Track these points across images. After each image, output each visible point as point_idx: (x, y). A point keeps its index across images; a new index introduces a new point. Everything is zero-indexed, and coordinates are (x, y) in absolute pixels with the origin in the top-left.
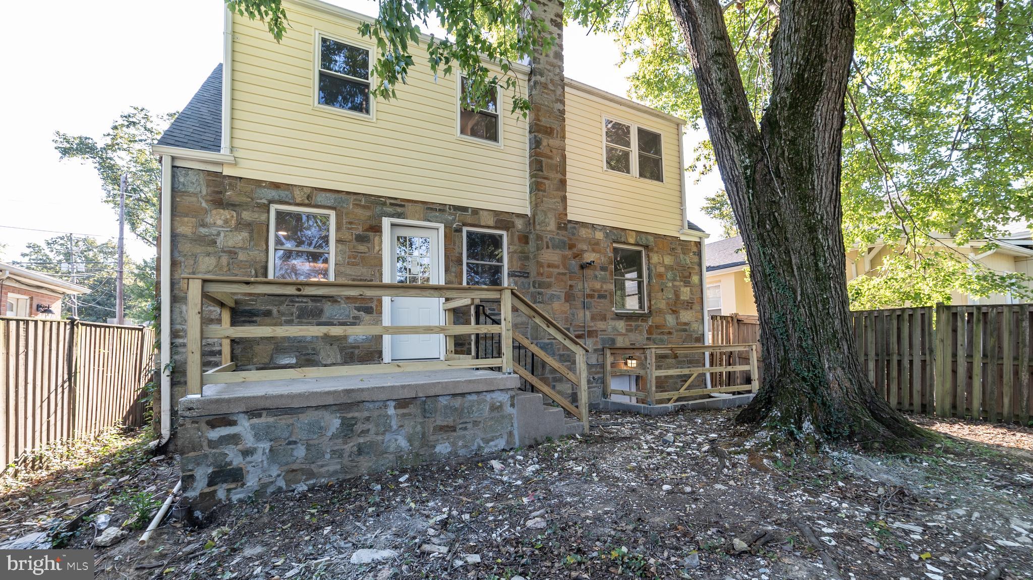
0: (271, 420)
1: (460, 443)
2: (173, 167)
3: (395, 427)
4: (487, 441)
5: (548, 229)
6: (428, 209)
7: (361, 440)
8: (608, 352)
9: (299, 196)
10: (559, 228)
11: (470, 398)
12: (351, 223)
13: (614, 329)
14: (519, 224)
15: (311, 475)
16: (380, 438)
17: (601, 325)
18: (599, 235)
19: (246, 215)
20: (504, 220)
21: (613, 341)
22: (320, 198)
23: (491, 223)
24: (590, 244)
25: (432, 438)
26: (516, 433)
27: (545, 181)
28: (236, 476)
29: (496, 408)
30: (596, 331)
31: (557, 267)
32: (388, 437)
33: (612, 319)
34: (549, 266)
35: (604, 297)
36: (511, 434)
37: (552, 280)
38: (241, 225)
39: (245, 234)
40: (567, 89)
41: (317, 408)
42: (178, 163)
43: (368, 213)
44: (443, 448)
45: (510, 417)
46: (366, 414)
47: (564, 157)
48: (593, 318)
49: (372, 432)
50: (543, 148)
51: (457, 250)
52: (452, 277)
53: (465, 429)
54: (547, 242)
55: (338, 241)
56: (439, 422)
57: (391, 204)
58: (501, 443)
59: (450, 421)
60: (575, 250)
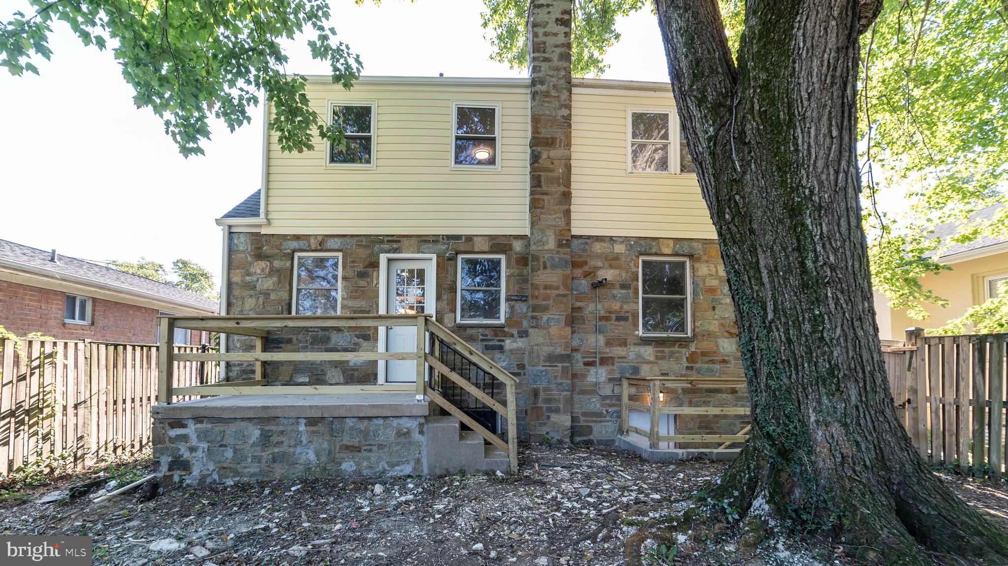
0: (209, 426)
1: (365, 464)
2: (230, 233)
3: (305, 442)
4: (392, 466)
5: (546, 248)
6: (422, 241)
7: (276, 450)
8: (625, 383)
9: (314, 243)
10: (560, 245)
11: (376, 421)
12: (353, 262)
13: (639, 355)
14: (518, 246)
15: (237, 473)
16: (292, 450)
17: (618, 351)
18: (620, 248)
19: (277, 264)
20: (499, 244)
21: (636, 370)
22: (331, 244)
23: (486, 248)
24: (606, 259)
25: (337, 455)
26: (424, 461)
27: (545, 197)
28: (185, 466)
29: (404, 434)
30: (612, 358)
31: (557, 288)
32: (298, 450)
33: (635, 344)
34: (546, 288)
35: (625, 319)
36: (418, 461)
37: (551, 302)
38: (273, 271)
39: (275, 279)
40: (574, 90)
41: (243, 419)
42: (233, 230)
43: (368, 252)
44: (348, 466)
45: (418, 445)
46: (281, 428)
47: (568, 168)
48: (608, 343)
49: (285, 444)
50: (543, 161)
51: (450, 278)
52: (444, 304)
53: (370, 451)
54: (544, 263)
55: (344, 278)
56: (345, 442)
57: (389, 241)
58: (408, 469)
59: (355, 442)
60: (586, 268)
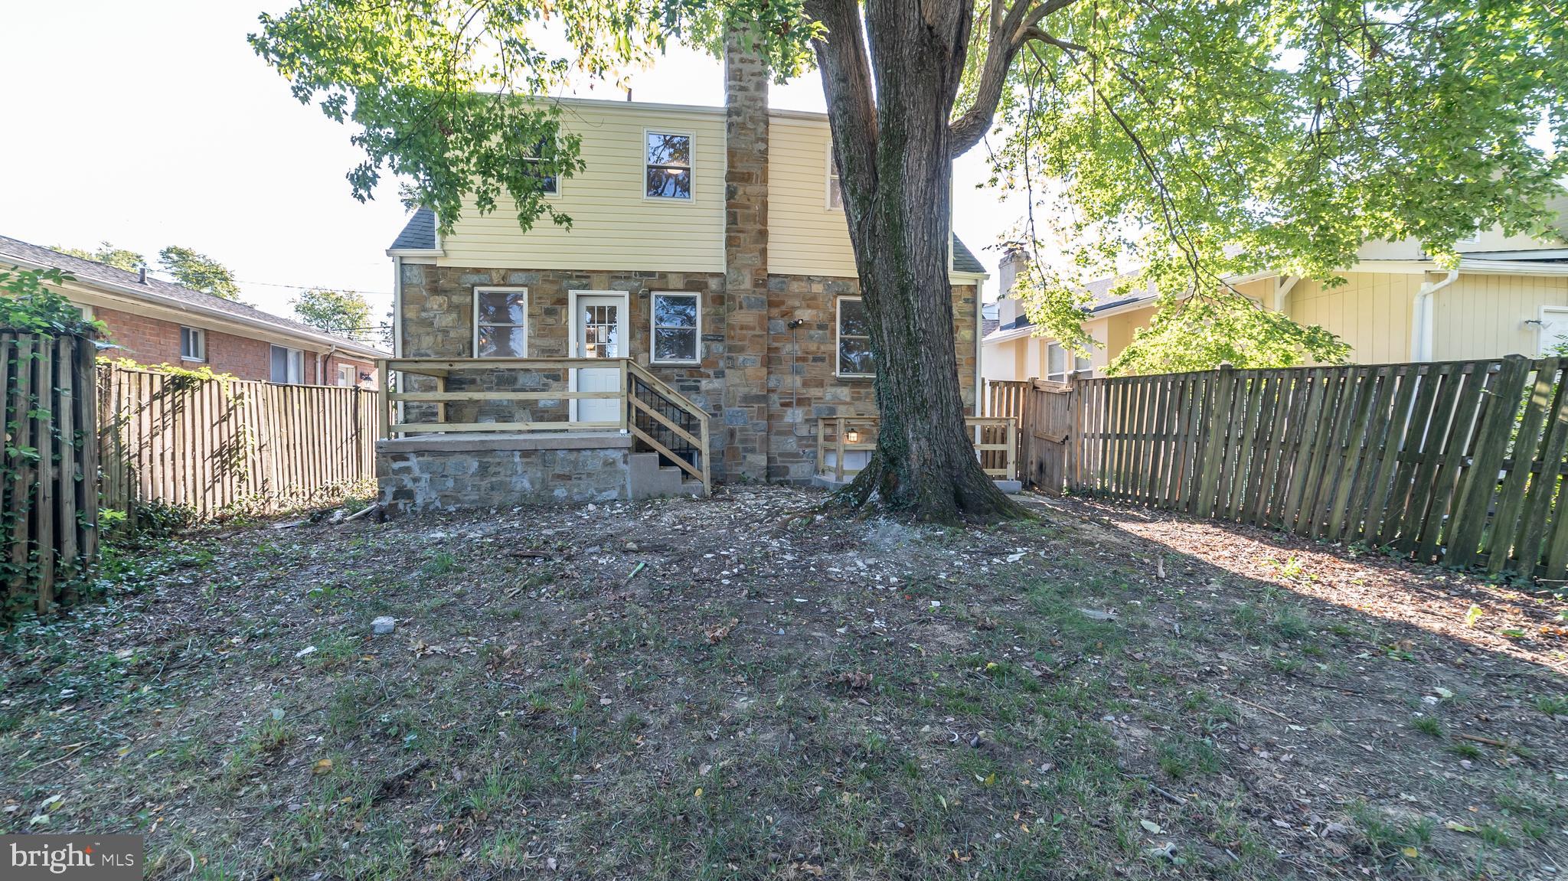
0: (431, 459)
1: (575, 490)
2: (401, 264)
3: (520, 472)
4: (600, 491)
5: (742, 287)
6: (613, 277)
7: (494, 479)
8: (821, 424)
9: (496, 278)
10: (756, 285)
11: (583, 453)
12: (540, 298)
13: (835, 396)
14: (713, 284)
15: (458, 501)
16: (508, 479)
17: (815, 392)
18: (817, 288)
19: (456, 299)
20: (695, 281)
21: (832, 410)
22: (515, 278)
23: (681, 286)
24: (804, 299)
25: (550, 483)
26: (628, 486)
27: (741, 235)
28: (409, 495)
29: (610, 464)
30: (809, 399)
31: (754, 329)
32: (514, 479)
33: (832, 385)
34: (742, 328)
35: (822, 360)
36: (623, 488)
37: (746, 343)
38: (450, 307)
39: (453, 315)
40: (772, 120)
41: (457, 453)
42: (404, 261)
43: (556, 287)
44: (559, 492)
45: (623, 473)
46: (498, 460)
47: (765, 205)
48: (805, 384)
49: (502, 474)
50: (739, 197)
51: (644, 316)
52: (637, 343)
53: (579, 479)
54: (740, 303)
55: (531, 315)
56: (557, 472)
57: (577, 276)
58: (615, 495)
59: (565, 471)
60: (784, 308)
